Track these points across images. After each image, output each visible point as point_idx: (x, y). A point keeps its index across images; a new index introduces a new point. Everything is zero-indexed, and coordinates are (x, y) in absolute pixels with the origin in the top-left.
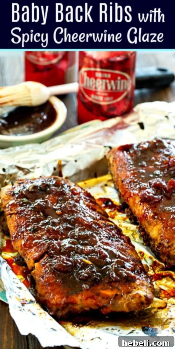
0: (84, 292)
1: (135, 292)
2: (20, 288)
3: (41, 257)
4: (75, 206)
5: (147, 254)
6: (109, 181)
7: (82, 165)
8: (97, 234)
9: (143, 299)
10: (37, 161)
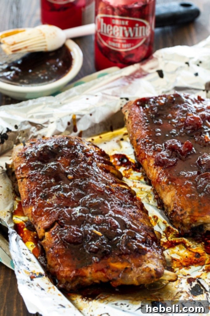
0: (94, 265)
1: (144, 267)
2: (29, 260)
3: (52, 226)
4: (87, 169)
5: (161, 219)
6: (126, 134)
7: (98, 119)
8: (109, 201)
9: (153, 273)
10: (51, 115)
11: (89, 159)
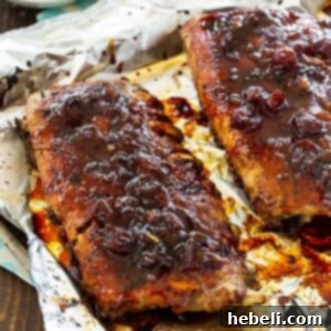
0: (148, 285)
1: (219, 287)
2: (57, 278)
3: (87, 224)
4: (135, 136)
5: (240, 202)
6: (185, 65)
7: (145, 43)
8: (167, 186)
9: (232, 297)
10: (79, 42)
11: (136, 118)
